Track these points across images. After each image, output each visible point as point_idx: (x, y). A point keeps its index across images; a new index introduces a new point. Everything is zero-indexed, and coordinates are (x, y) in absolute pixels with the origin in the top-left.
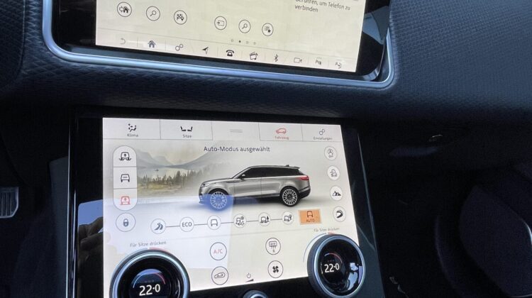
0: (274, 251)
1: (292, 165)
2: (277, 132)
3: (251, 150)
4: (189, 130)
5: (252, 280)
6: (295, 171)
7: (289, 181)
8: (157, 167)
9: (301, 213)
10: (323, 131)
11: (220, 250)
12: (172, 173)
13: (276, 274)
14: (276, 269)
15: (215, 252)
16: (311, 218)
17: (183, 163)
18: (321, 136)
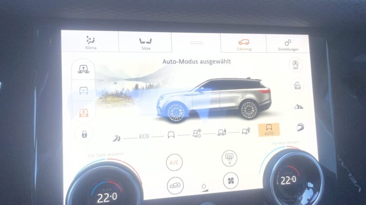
0: (230, 163)
1: (254, 77)
2: (240, 43)
3: (211, 62)
4: (147, 43)
5: (207, 191)
6: (256, 84)
7: (249, 94)
8: (115, 80)
9: (260, 126)
10: (289, 42)
11: (176, 162)
12: (130, 86)
13: (231, 185)
14: (231, 181)
15: (171, 163)
16: (270, 130)
17: (141, 76)
18: (286, 47)
